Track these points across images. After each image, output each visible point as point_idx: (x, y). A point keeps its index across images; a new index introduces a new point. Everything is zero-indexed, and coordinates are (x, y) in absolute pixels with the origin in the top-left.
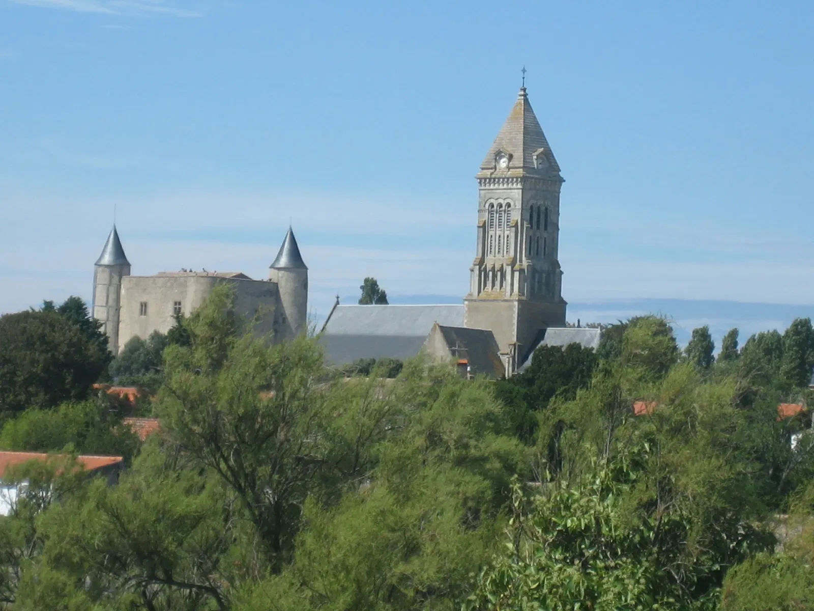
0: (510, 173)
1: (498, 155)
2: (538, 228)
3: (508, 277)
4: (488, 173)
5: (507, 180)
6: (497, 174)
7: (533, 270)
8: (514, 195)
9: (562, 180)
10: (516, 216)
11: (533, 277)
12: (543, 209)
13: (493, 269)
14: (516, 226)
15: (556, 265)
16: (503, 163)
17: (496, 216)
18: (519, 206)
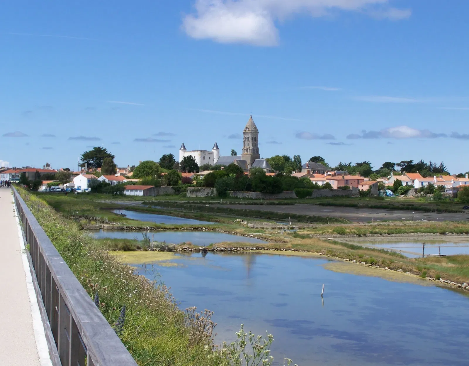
0: (249, 131)
1: (247, 128)
2: (254, 141)
3: (249, 151)
4: (244, 131)
5: (248, 133)
6: (246, 131)
7: (253, 149)
8: (249, 135)
9: (259, 132)
10: (250, 139)
11: (253, 150)
12: (255, 138)
13: (246, 149)
14: (250, 141)
15: (258, 148)
16: (247, 130)
17: (247, 139)
18: (250, 137)
